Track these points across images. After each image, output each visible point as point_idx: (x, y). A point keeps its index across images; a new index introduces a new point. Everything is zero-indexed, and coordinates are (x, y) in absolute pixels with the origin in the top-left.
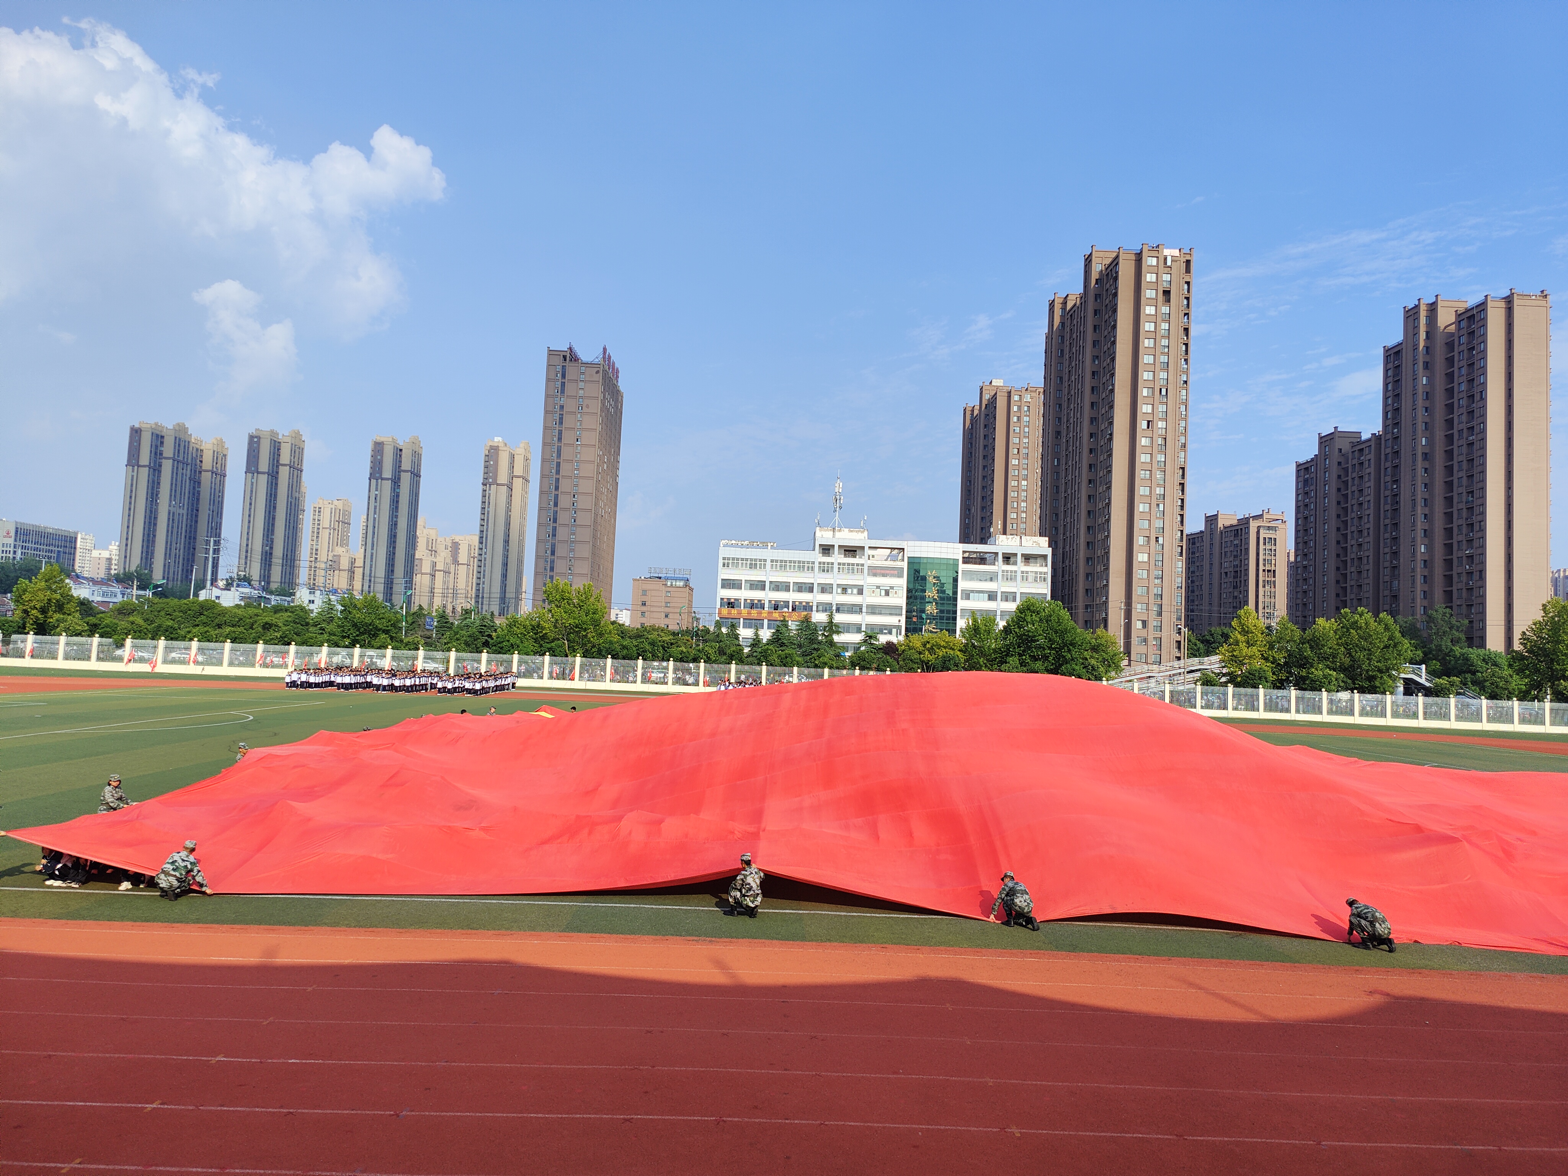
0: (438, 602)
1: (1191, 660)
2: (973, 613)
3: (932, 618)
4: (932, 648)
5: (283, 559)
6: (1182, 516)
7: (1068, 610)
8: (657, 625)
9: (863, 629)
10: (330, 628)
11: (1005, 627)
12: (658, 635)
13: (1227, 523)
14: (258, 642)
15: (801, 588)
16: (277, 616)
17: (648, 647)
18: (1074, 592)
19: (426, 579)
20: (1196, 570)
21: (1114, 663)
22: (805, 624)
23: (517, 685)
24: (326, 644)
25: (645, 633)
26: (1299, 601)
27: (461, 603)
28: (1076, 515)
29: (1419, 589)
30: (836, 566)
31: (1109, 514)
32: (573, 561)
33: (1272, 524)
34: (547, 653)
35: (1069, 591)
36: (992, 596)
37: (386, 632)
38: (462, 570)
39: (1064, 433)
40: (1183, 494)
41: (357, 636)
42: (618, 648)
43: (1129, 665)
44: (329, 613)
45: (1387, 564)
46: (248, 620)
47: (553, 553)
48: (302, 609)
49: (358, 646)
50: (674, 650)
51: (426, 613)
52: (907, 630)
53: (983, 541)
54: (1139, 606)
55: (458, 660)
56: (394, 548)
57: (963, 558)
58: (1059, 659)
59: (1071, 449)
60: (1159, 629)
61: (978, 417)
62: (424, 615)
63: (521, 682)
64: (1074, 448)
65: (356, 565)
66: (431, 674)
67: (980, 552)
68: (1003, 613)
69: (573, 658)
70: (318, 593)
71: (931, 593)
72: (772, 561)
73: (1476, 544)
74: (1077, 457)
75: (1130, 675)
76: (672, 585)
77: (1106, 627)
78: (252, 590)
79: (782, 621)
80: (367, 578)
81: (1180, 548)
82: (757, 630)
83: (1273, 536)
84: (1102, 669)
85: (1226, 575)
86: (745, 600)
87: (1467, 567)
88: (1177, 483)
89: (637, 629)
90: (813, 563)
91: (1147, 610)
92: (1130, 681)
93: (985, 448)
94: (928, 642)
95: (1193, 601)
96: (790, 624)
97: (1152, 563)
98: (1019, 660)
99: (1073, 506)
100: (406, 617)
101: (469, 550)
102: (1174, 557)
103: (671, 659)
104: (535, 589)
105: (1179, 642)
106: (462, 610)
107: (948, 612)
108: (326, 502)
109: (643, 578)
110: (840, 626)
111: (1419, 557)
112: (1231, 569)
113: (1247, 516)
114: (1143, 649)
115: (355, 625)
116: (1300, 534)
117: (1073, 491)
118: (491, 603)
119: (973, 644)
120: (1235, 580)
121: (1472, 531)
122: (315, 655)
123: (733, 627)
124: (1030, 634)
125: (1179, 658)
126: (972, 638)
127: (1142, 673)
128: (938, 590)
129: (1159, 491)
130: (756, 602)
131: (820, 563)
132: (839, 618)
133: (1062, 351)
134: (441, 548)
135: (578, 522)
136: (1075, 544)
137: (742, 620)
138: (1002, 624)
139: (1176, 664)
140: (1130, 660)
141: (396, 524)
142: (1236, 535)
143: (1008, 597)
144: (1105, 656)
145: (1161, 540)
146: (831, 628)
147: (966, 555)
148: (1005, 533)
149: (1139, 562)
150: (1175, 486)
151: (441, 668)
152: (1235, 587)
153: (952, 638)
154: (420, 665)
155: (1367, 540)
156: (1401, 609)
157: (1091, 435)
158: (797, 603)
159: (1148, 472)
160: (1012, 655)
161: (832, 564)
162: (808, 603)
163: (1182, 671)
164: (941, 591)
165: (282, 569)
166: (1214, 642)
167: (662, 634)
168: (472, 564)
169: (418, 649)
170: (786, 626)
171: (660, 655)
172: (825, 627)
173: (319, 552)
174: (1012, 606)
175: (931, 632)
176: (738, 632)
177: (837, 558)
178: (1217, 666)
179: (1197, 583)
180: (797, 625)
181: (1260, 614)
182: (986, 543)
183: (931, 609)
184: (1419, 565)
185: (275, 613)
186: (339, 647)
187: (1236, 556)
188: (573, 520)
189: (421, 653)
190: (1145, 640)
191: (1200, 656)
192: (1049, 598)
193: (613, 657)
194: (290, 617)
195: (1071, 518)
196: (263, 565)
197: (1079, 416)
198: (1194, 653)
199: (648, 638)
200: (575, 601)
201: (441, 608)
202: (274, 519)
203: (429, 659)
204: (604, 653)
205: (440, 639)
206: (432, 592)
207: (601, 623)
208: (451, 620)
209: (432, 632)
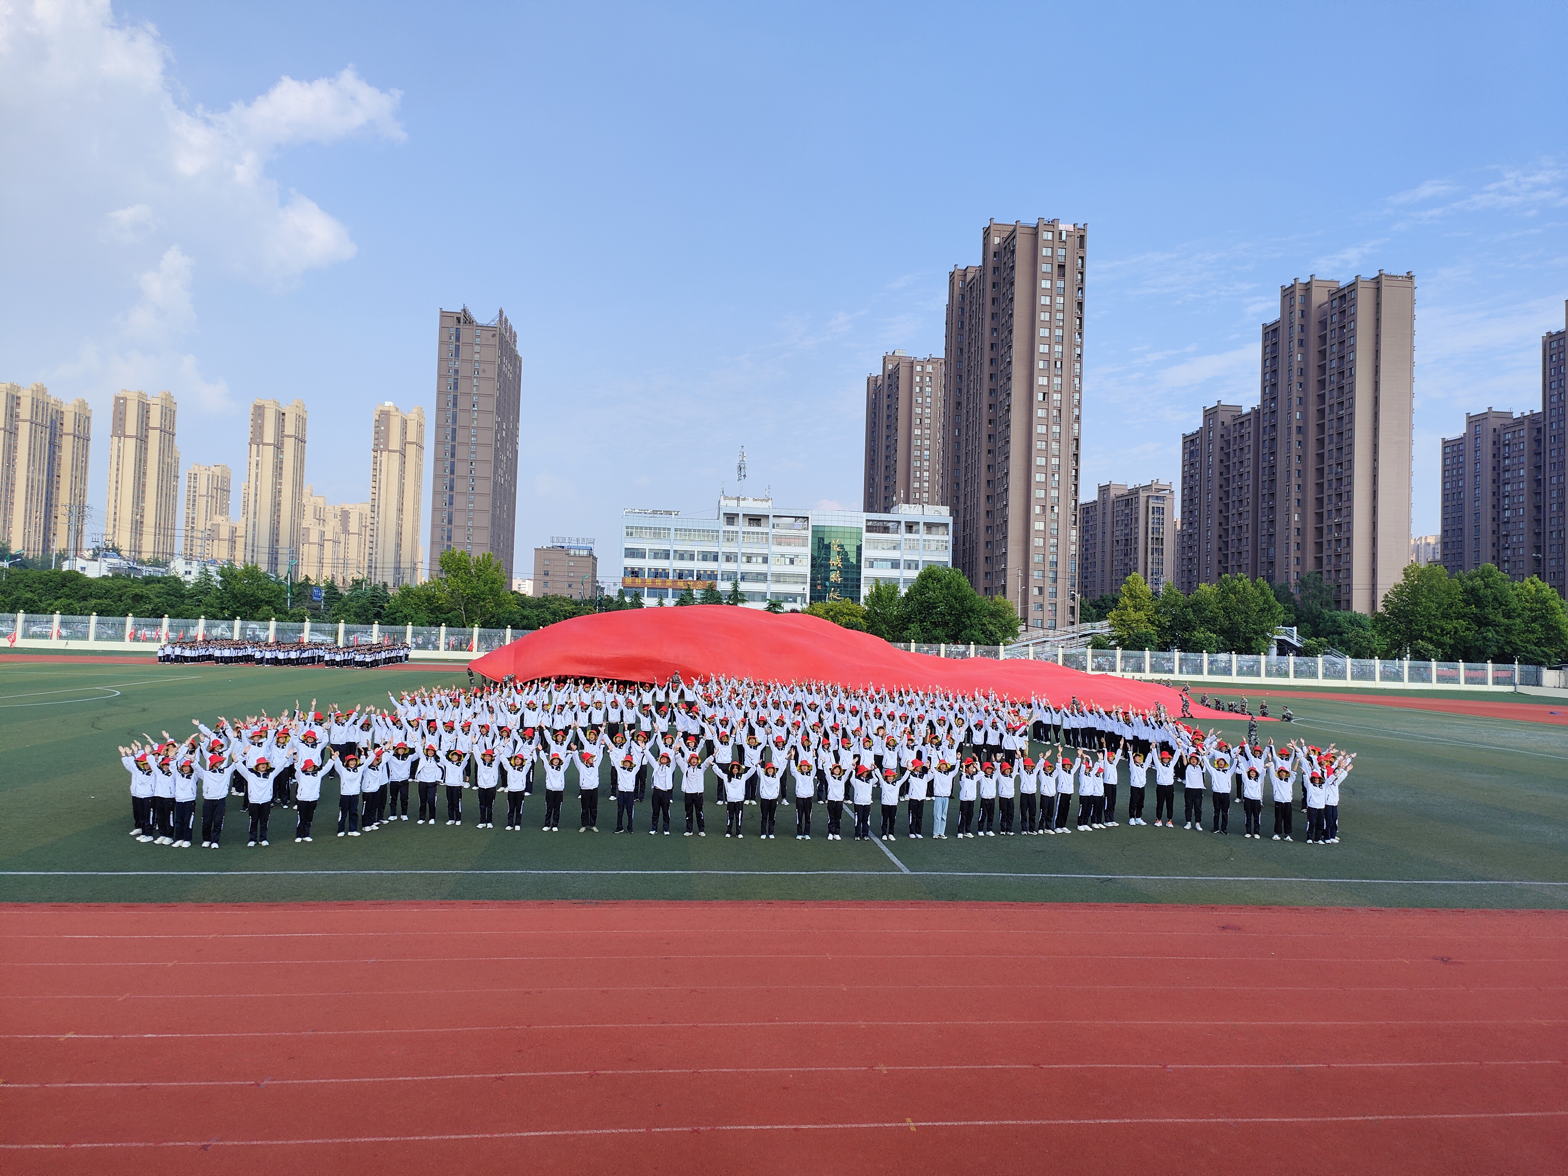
0: (327, 573)
1: (1083, 625)
2: (877, 580)
3: (836, 585)
4: (836, 616)
5: (156, 528)
6: (1076, 485)
7: (969, 577)
8: (559, 595)
9: (768, 597)
10: (207, 599)
11: (906, 595)
12: (560, 604)
13: (1119, 493)
14: (127, 615)
15: (705, 557)
16: (149, 587)
17: (549, 617)
18: (974, 559)
19: (315, 549)
20: (1090, 538)
21: (1010, 628)
22: (710, 593)
23: (409, 657)
24: (203, 617)
25: (547, 603)
26: (1184, 568)
27: (353, 574)
28: (976, 484)
29: (1292, 555)
30: (741, 535)
31: (1007, 483)
32: (471, 530)
33: (1161, 493)
34: (444, 624)
35: (969, 559)
36: (895, 564)
37: (269, 603)
38: (353, 540)
39: (964, 404)
40: (1077, 464)
41: (237, 608)
42: (518, 618)
43: (1027, 631)
44: (205, 585)
45: (1264, 532)
46: (116, 592)
47: (450, 522)
48: (177, 580)
49: (238, 618)
51: (313, 584)
52: (811, 598)
53: (887, 510)
54: (1036, 573)
55: (347, 633)
56: (279, 516)
57: (867, 526)
58: (959, 625)
59: (971, 420)
60: (1054, 595)
61: (881, 387)
62: (311, 586)
63: (414, 654)
64: (974, 419)
65: (237, 534)
66: (317, 646)
67: (883, 521)
68: (906, 581)
69: (471, 630)
70: (195, 563)
71: (835, 560)
72: (676, 530)
73: (1344, 512)
74: (977, 427)
75: (1027, 640)
76: (575, 554)
77: (1004, 593)
78: (121, 561)
79: (687, 590)
80: (249, 548)
81: (1074, 517)
82: (662, 599)
83: (1161, 506)
84: (999, 634)
85: (1118, 543)
86: (649, 569)
87: (1336, 534)
88: (1071, 454)
89: (538, 599)
90: (718, 531)
91: (1044, 577)
92: (1028, 645)
93: (888, 418)
94: (832, 610)
95: (1087, 568)
96: (694, 593)
97: (1048, 531)
98: (921, 626)
99: (973, 475)
100: (291, 588)
101: (361, 518)
102: (1068, 525)
104: (432, 559)
105: (1073, 608)
106: (353, 580)
107: (852, 580)
108: (202, 469)
109: (545, 547)
110: (745, 593)
111: (1293, 525)
112: (1122, 538)
113: (1137, 486)
114: (1039, 614)
115: (235, 596)
116: (1186, 504)
117: (973, 461)
118: (384, 573)
119: (876, 611)
120: (1126, 548)
121: (1341, 500)
122: (191, 628)
123: (637, 596)
124: (931, 601)
125: (1073, 623)
126: (875, 605)
127: (1038, 638)
128: (842, 559)
129: (1055, 461)
130: (660, 570)
131: (724, 532)
132: (743, 587)
133: (962, 323)
134: (330, 517)
135: (476, 491)
136: (975, 513)
137: (646, 588)
138: (903, 591)
139: (1070, 629)
140: (1027, 626)
141: (280, 492)
142: (1127, 505)
143: (909, 565)
144: (1003, 622)
145: (1056, 509)
146: (736, 597)
147: (870, 524)
148: (907, 502)
149: (1036, 531)
150: (1069, 457)
151: (329, 640)
152: (1126, 555)
153: (855, 606)
154: (306, 637)
155: (1246, 509)
156: (1277, 574)
157: (990, 406)
158: (702, 572)
159: (1044, 443)
160: (914, 622)
161: (737, 532)
162: (712, 572)
163: (1075, 635)
164: (845, 558)
165: (155, 538)
166: (1106, 607)
167: (564, 604)
168: (363, 533)
169: (304, 621)
170: (691, 595)
172: (730, 596)
173: (196, 521)
174: (914, 574)
175: (835, 599)
176: (642, 601)
177: (742, 526)
178: (1107, 630)
179: (1091, 551)
180: (702, 594)
181: (1149, 580)
182: (889, 513)
183: (834, 576)
184: (1292, 532)
185: (147, 584)
186: (217, 619)
187: (1126, 525)
188: (471, 489)
189: (307, 625)
190: (1042, 606)
191: (1092, 621)
192: (950, 565)
193: (513, 627)
194: (163, 588)
195: (971, 488)
196: (133, 534)
197: (978, 388)
198: (1084, 619)
199: (549, 608)
200: (472, 571)
201: (330, 578)
202: (144, 485)
203: (317, 631)
204: (503, 623)
205: (328, 610)
206: (321, 562)
207: (501, 593)
208: (340, 591)
209: (319, 604)
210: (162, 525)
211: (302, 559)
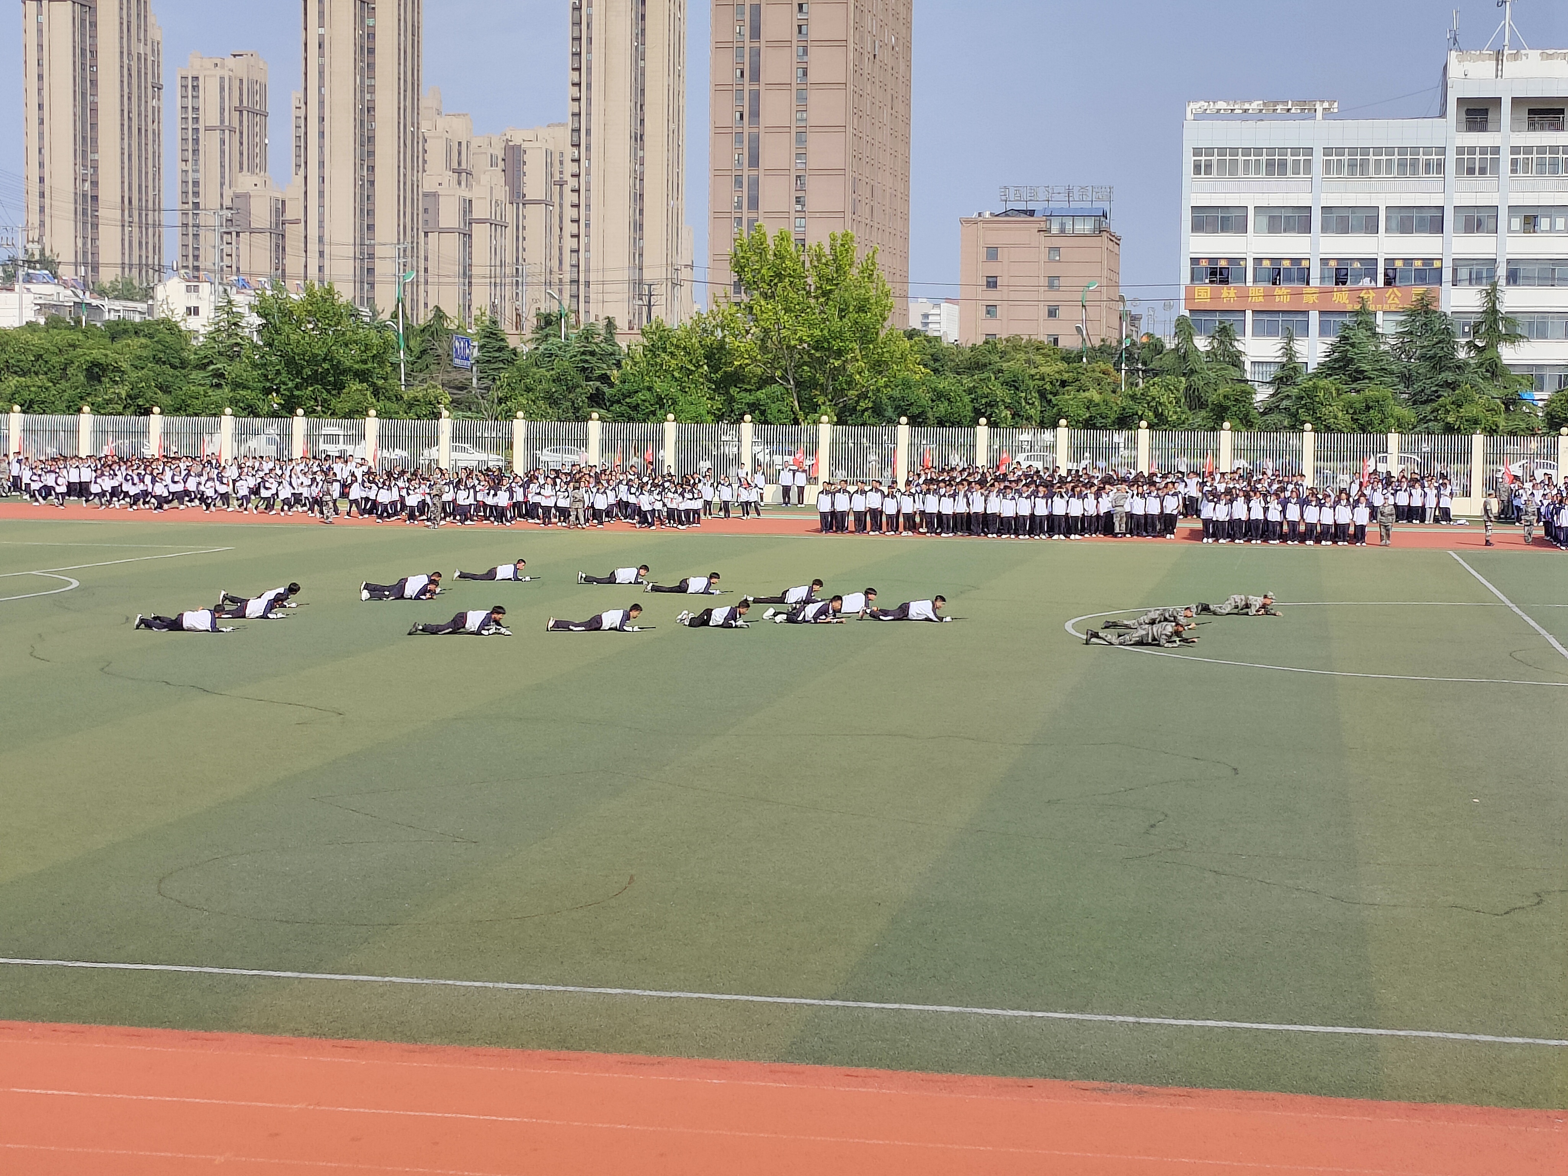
0: (481, 299)
5: (123, 211)
8: (1025, 338)
10: (234, 370)
12: (1028, 361)
14: (79, 410)
15: (1409, 221)
16: (118, 345)
17: (1000, 392)
19: (451, 245)
22: (1421, 319)
24: (228, 411)
25: (995, 358)
27: (537, 300)
30: (1506, 158)
34: (748, 417)
37: (362, 376)
38: (536, 218)
41: (297, 387)
42: (924, 398)
44: (229, 336)
46: (55, 360)
47: (753, 161)
48: (172, 328)
49: (300, 411)
50: (1068, 399)
51: (453, 327)
55: (532, 442)
56: (371, 169)
62: (448, 332)
65: (288, 216)
69: (812, 429)
70: (205, 288)
72: (1327, 151)
76: (1063, 230)
78: (60, 289)
79: (1357, 313)
80: (314, 247)
82: (1291, 339)
86: (1258, 261)
89: (973, 348)
90: (1442, 151)
96: (1377, 321)
100: (407, 339)
101: (548, 163)
103: (1063, 422)
104: (715, 257)
106: (539, 316)
108: (209, 64)
109: (987, 215)
110: (1521, 320)
115: (290, 362)
118: (607, 297)
122: (207, 438)
123: (1225, 334)
130: (1286, 264)
131: (1458, 151)
132: (1513, 299)
134: (481, 164)
137: (1249, 313)
141: (371, 109)
146: (1494, 328)
151: (494, 459)
154: (444, 454)
158: (1399, 264)
161: (1496, 150)
162: (1427, 261)
165: (123, 234)
167: (1039, 359)
168: (556, 200)
169: (437, 416)
170: (1370, 327)
171: (1032, 412)
172: (1476, 326)
173: (201, 190)
176: (1239, 346)
177: (1509, 131)
180: (1398, 323)
185: (113, 339)
186: (257, 415)
188: (799, 72)
189: (445, 425)
193: (914, 422)
194: (146, 347)
196: (80, 225)
199: (1001, 371)
200: (809, 281)
201: (488, 313)
202: (94, 110)
203: (465, 440)
204: (890, 412)
205: (488, 389)
206: (467, 274)
207: (882, 335)
208: (512, 342)
209: (468, 375)
210: (135, 202)
211: (426, 270)
